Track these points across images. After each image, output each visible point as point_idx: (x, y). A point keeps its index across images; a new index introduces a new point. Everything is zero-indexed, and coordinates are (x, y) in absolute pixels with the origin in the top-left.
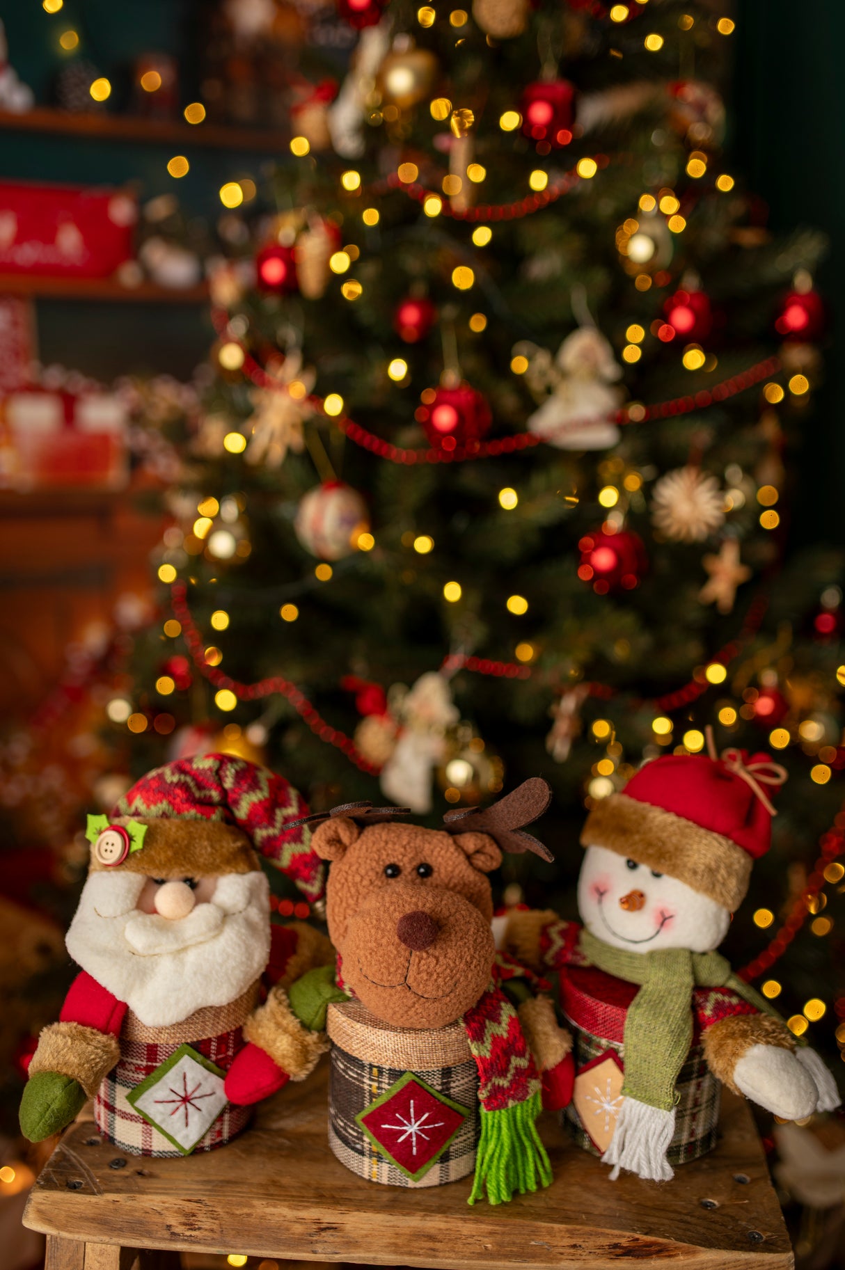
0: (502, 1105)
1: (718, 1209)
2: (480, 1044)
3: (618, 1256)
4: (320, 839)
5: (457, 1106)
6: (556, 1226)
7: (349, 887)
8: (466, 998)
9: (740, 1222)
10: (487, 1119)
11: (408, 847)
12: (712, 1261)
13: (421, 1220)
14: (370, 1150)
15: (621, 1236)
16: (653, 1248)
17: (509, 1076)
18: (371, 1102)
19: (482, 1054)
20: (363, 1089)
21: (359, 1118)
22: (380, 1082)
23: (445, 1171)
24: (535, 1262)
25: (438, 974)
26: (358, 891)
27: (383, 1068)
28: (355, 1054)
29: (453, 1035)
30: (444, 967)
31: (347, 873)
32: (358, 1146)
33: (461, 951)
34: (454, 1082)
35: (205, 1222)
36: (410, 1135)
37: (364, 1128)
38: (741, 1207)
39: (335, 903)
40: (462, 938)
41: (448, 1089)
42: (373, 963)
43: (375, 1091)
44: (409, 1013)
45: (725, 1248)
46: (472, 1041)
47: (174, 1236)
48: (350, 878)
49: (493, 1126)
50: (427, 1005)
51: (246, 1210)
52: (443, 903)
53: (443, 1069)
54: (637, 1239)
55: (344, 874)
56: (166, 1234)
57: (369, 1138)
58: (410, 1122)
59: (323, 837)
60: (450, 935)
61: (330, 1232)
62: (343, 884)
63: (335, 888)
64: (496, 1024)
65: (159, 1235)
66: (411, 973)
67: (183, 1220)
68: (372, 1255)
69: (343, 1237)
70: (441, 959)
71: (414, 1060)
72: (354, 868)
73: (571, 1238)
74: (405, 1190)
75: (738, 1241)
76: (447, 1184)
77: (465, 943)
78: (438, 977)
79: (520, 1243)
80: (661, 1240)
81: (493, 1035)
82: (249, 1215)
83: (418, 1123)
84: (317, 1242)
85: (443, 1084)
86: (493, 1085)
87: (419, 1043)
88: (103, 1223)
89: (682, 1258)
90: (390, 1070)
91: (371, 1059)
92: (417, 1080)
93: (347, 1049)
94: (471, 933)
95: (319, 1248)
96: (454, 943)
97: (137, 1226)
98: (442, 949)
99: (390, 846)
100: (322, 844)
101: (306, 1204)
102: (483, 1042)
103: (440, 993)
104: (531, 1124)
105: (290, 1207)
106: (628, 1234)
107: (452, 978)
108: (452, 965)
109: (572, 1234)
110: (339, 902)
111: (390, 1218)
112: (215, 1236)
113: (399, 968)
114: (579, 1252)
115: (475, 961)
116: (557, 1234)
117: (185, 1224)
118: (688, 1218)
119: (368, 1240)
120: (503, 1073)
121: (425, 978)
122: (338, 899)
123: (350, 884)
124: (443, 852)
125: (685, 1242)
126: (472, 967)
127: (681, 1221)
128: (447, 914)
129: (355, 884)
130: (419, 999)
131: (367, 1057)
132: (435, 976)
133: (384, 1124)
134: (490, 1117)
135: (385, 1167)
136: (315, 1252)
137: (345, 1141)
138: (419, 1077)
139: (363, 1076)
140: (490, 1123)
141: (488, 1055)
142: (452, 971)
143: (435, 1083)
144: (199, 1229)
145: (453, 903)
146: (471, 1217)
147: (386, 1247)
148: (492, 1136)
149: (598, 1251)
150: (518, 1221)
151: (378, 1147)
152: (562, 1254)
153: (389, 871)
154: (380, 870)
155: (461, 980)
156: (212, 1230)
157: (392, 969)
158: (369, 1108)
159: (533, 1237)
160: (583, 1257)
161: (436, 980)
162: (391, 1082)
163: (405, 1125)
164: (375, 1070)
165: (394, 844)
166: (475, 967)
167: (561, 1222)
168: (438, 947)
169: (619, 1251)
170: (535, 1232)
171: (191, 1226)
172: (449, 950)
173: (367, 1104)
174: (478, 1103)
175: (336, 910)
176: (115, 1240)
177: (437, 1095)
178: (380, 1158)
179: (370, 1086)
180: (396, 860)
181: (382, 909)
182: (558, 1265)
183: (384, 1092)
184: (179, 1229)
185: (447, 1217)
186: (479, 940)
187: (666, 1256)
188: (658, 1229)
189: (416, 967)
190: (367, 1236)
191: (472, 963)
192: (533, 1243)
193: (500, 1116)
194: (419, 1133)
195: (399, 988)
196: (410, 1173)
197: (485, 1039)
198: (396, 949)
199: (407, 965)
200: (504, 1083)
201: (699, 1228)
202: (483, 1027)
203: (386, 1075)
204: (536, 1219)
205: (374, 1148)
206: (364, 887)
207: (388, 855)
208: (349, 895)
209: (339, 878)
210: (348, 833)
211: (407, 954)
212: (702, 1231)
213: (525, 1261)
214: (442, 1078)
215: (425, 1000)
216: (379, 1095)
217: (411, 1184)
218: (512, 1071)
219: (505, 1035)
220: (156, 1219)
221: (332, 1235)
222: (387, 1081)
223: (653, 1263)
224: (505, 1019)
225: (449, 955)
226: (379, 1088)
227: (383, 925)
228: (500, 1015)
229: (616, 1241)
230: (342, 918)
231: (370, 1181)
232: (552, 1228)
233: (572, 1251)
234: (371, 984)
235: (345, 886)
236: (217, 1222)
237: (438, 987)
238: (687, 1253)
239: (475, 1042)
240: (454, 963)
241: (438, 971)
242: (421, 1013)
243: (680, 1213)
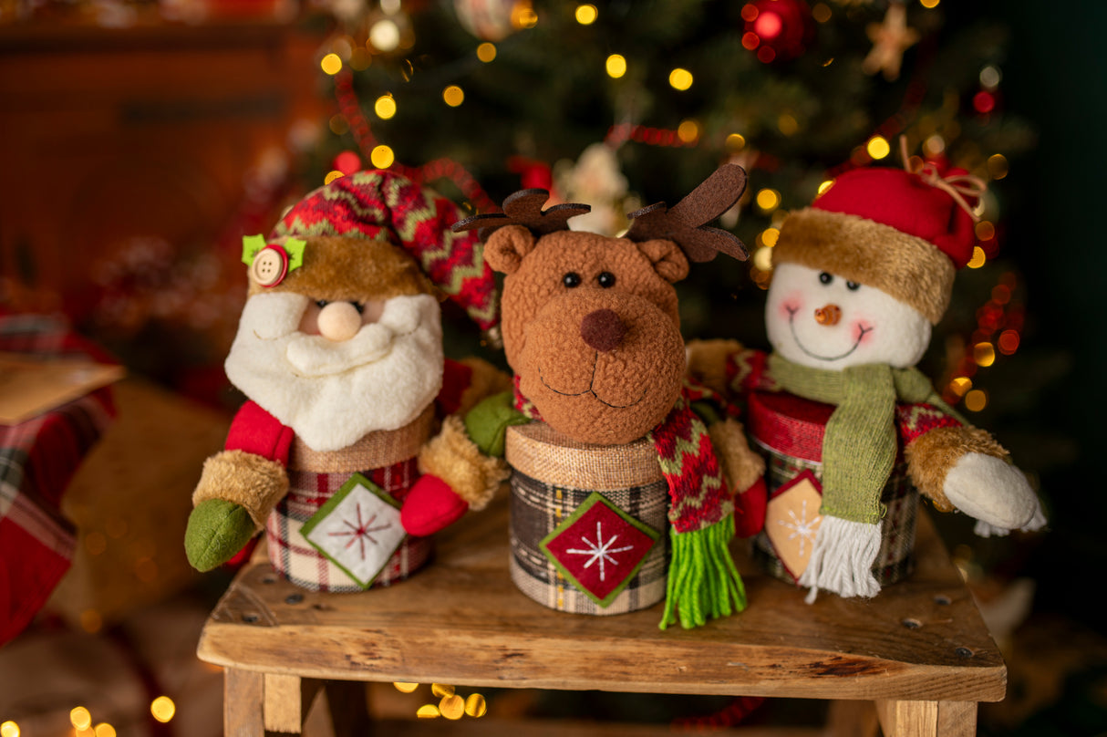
0: (695, 527)
1: (922, 628)
2: (670, 460)
3: (820, 675)
4: (492, 248)
5: (646, 529)
6: (754, 647)
7: (525, 299)
8: (656, 408)
9: (945, 640)
10: (678, 542)
11: (588, 253)
12: (920, 676)
13: (612, 645)
14: (556, 578)
15: (822, 655)
16: (857, 666)
17: (702, 496)
18: (555, 526)
19: (673, 471)
20: (546, 514)
21: (543, 544)
22: (564, 505)
23: (635, 598)
24: (733, 682)
25: (626, 379)
26: (535, 302)
27: (566, 490)
28: (538, 477)
29: (642, 451)
30: (633, 371)
31: (523, 284)
32: (543, 575)
33: (651, 355)
34: (643, 503)
35: (386, 651)
36: (598, 560)
37: (549, 555)
38: (946, 626)
39: (511, 318)
40: (651, 341)
41: (637, 511)
42: (555, 370)
43: (559, 514)
44: (595, 424)
45: (933, 664)
46: (662, 459)
47: (355, 666)
48: (526, 289)
49: (685, 549)
50: (614, 414)
51: (428, 639)
52: (630, 304)
53: (631, 489)
54: (840, 658)
55: (520, 285)
56: (346, 664)
57: (555, 565)
58: (596, 543)
59: (496, 246)
60: (639, 337)
61: (516, 659)
62: (519, 296)
63: (510, 301)
64: (687, 442)
65: (339, 664)
66: (596, 378)
67: (363, 650)
68: (561, 680)
69: (530, 663)
70: (629, 362)
71: (601, 478)
72: (530, 278)
73: (769, 658)
74: (593, 617)
75: (946, 657)
76: (637, 611)
77: (655, 347)
78: (627, 382)
79: (717, 665)
80: (865, 658)
81: (683, 453)
82: (431, 644)
83: (606, 546)
84: (503, 668)
85: (631, 505)
86: (685, 506)
87: (606, 460)
88: (280, 654)
89: (888, 674)
90: (575, 491)
91: (554, 481)
92: (604, 501)
93: (528, 472)
94: (661, 335)
95: (505, 674)
96: (643, 346)
97: (318, 657)
98: (630, 352)
99: (569, 252)
100: (495, 254)
101: (490, 632)
102: (674, 460)
103: (629, 401)
104: (724, 547)
105: (474, 635)
106: (829, 653)
107: (641, 384)
108: (641, 369)
109: (770, 654)
110: (515, 316)
111: (578, 643)
112: (397, 665)
113: (583, 373)
114: (779, 672)
115: (665, 366)
116: (755, 655)
117: (365, 654)
118: (891, 637)
119: (557, 665)
120: (695, 493)
121: (613, 383)
122: (514, 312)
123: (527, 296)
124: (626, 258)
125: (890, 659)
126: (663, 372)
127: (885, 640)
128: (635, 315)
129: (532, 295)
130: (606, 408)
131: (549, 477)
132: (623, 382)
133: (570, 548)
134: (681, 539)
135: (572, 594)
136: (501, 678)
137: (529, 570)
138: (606, 498)
139: (546, 500)
140: (682, 546)
141: (679, 473)
142: (641, 376)
143: (623, 505)
144: (380, 658)
145: (641, 305)
146: (664, 640)
147: (576, 671)
148: (683, 559)
149: (799, 670)
150: (713, 643)
151: (564, 574)
152: (761, 674)
153: (569, 280)
154: (558, 278)
155: (651, 387)
156: (393, 659)
157: (576, 375)
158: (553, 533)
159: (730, 658)
160: (783, 677)
161: (624, 386)
162: (577, 504)
163: (591, 549)
164: (559, 493)
165: (573, 250)
166: (666, 373)
167: (759, 644)
168: (626, 349)
169: (821, 670)
170: (732, 654)
171: (371, 656)
172: (637, 353)
173: (551, 529)
174: (668, 525)
175: (513, 325)
176: (293, 670)
177: (625, 516)
178: (566, 585)
179: (554, 510)
180: (575, 268)
181: (563, 311)
182: (757, 685)
183: (568, 515)
184: (359, 659)
185: (638, 641)
186: (670, 344)
187: (871, 673)
188: (861, 648)
189: (602, 371)
190: (555, 661)
191: (663, 368)
192: (730, 664)
193: (692, 539)
194: (608, 558)
195: (584, 396)
196: (597, 599)
197: (676, 456)
198: (580, 352)
199: (592, 369)
200: (696, 503)
201: (903, 646)
202: (673, 444)
203: (570, 497)
204: (731, 641)
205: (560, 575)
206: (542, 297)
207: (566, 263)
208: (525, 307)
209: (514, 290)
210: (522, 241)
211: (592, 357)
212: (907, 648)
213: (722, 682)
214: (631, 499)
215: (612, 409)
216: (563, 519)
217: (599, 610)
218: (704, 491)
219: (697, 453)
220: (335, 649)
221: (519, 661)
222: (572, 503)
223: (857, 680)
224: (696, 437)
225: (638, 359)
226: (563, 511)
227: (564, 328)
228: (690, 432)
229: (817, 660)
230: (519, 333)
231: (556, 610)
232: (750, 649)
233: (771, 670)
234: (553, 393)
235: (521, 298)
236: (398, 651)
237: (627, 394)
238: (893, 669)
239: (665, 459)
240: (644, 367)
241: (626, 375)
242: (608, 424)
243: (882, 633)
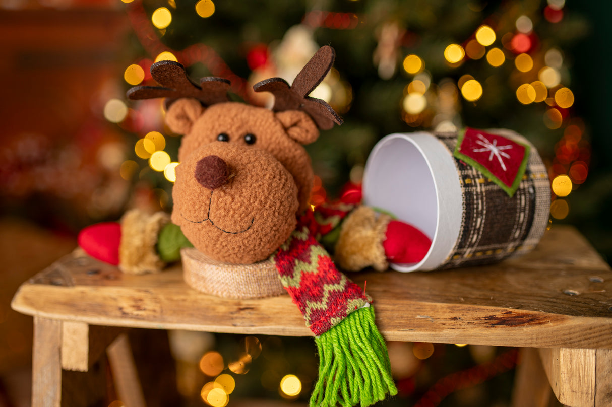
1: (579, 295)
3: (493, 325)
6: (439, 305)
9: (600, 302)
12: (579, 326)
15: (495, 311)
16: (524, 318)
24: (421, 331)
31: (190, 141)
35: (149, 304)
38: (600, 294)
45: (590, 316)
47: (125, 315)
51: (182, 297)
54: (510, 312)
56: (119, 313)
61: (247, 311)
65: (113, 314)
67: (132, 303)
68: (281, 327)
69: (258, 314)
73: (452, 312)
75: (601, 312)
79: (407, 317)
80: (531, 312)
82: (184, 300)
84: (236, 318)
88: (71, 306)
89: (551, 324)
95: (238, 322)
97: (100, 309)
106: (501, 309)
109: (452, 310)
112: (157, 315)
114: (459, 323)
116: (439, 310)
117: (134, 306)
118: (554, 300)
119: (279, 316)
125: (552, 312)
127: (549, 301)
136: (235, 326)
144: (145, 310)
147: (293, 321)
149: (476, 322)
150: (406, 302)
152: (444, 324)
156: (154, 311)
159: (419, 312)
160: (463, 327)
167: (443, 302)
169: (494, 321)
170: (420, 309)
171: (138, 308)
176: (80, 318)
182: (441, 333)
184: (128, 310)
187: (537, 324)
188: (528, 306)
190: (278, 313)
192: (419, 317)
201: (564, 305)
209: (185, 146)
212: (567, 307)
213: (412, 330)
220: (112, 303)
221: (250, 313)
223: (525, 329)
229: (491, 314)
232: (435, 306)
233: (453, 322)
236: (159, 305)
238: (556, 320)
243: (546, 297)
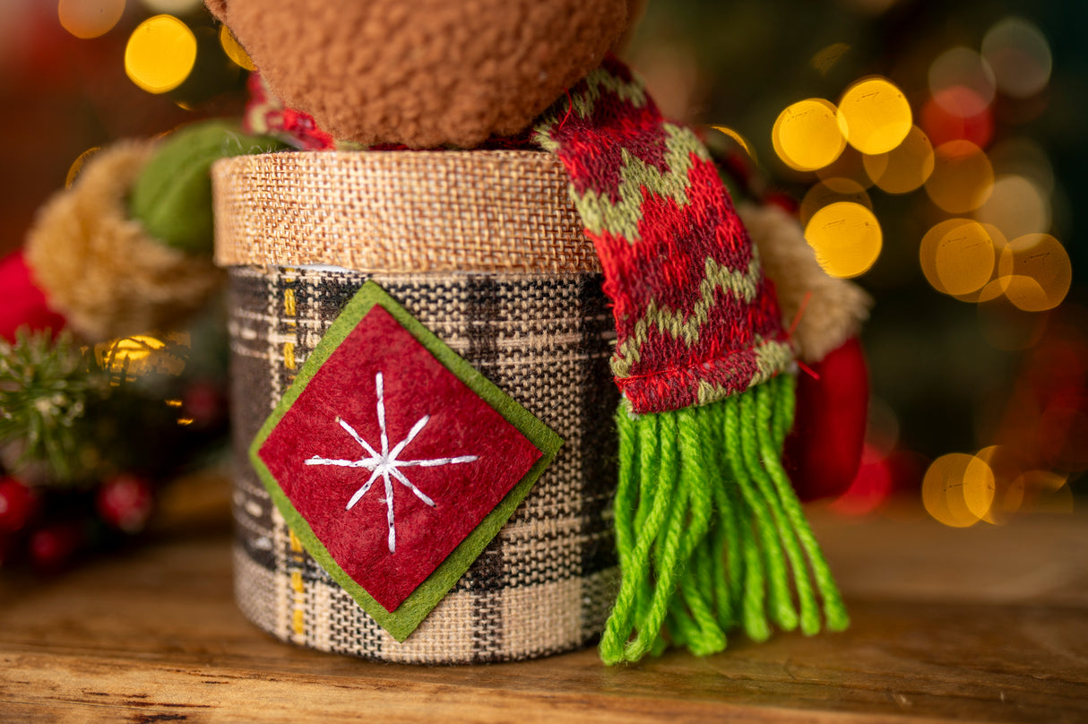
0: (679, 401)
2: (605, 198)
10: (636, 441)
13: (427, 700)
17: (700, 311)
18: (283, 397)
19: (615, 228)
22: (302, 330)
34: (509, 335)
36: (380, 487)
41: (492, 354)
46: (581, 191)
49: (656, 460)
53: (471, 284)
57: (283, 510)
64: (652, 167)
74: (377, 661)
81: (644, 190)
83: (401, 446)
85: (471, 333)
86: (652, 330)
92: (396, 311)
104: (771, 462)
120: (680, 297)
134: (646, 433)
138: (401, 302)
140: (647, 450)
141: (632, 235)
143: (450, 329)
146: (572, 694)
148: (654, 484)
163: (361, 453)
177: (455, 364)
178: (308, 571)
185: (502, 694)
193: (676, 431)
194: (405, 481)
196: (383, 612)
200: (685, 329)
202: (613, 159)
204: (762, 702)
214: (471, 314)
218: (709, 300)
219: (681, 200)
224: (680, 163)
228: (662, 147)
239: (591, 195)
